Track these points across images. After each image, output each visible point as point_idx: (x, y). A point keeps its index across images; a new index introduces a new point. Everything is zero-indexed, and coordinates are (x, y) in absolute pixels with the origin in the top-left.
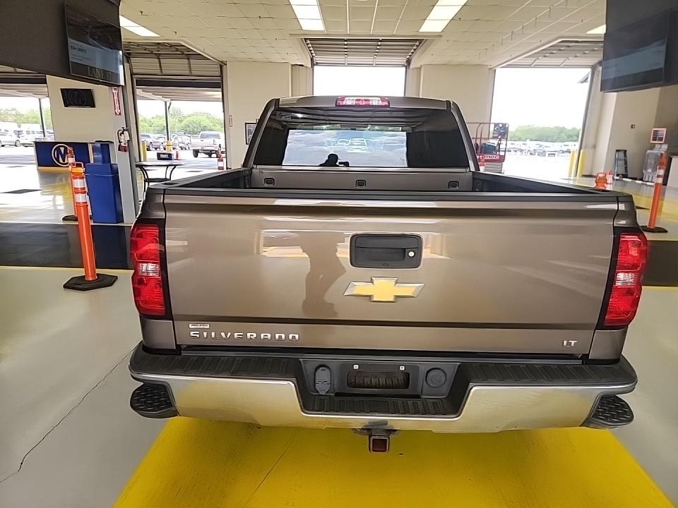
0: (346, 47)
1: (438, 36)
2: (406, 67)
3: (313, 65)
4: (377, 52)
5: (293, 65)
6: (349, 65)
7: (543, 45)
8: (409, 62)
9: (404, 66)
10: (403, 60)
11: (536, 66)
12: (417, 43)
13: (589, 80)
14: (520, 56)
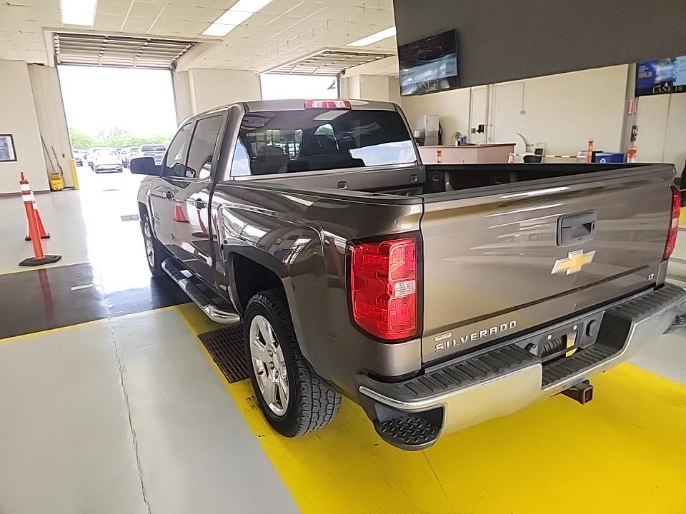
0: (104, 45)
1: (219, 40)
2: (171, 70)
3: (56, 64)
4: (139, 53)
5: (29, 64)
6: (104, 65)
7: (309, 55)
8: (174, 65)
9: (169, 69)
10: (168, 64)
11: (295, 74)
12: (188, 47)
13: (336, 85)
14: (286, 63)
